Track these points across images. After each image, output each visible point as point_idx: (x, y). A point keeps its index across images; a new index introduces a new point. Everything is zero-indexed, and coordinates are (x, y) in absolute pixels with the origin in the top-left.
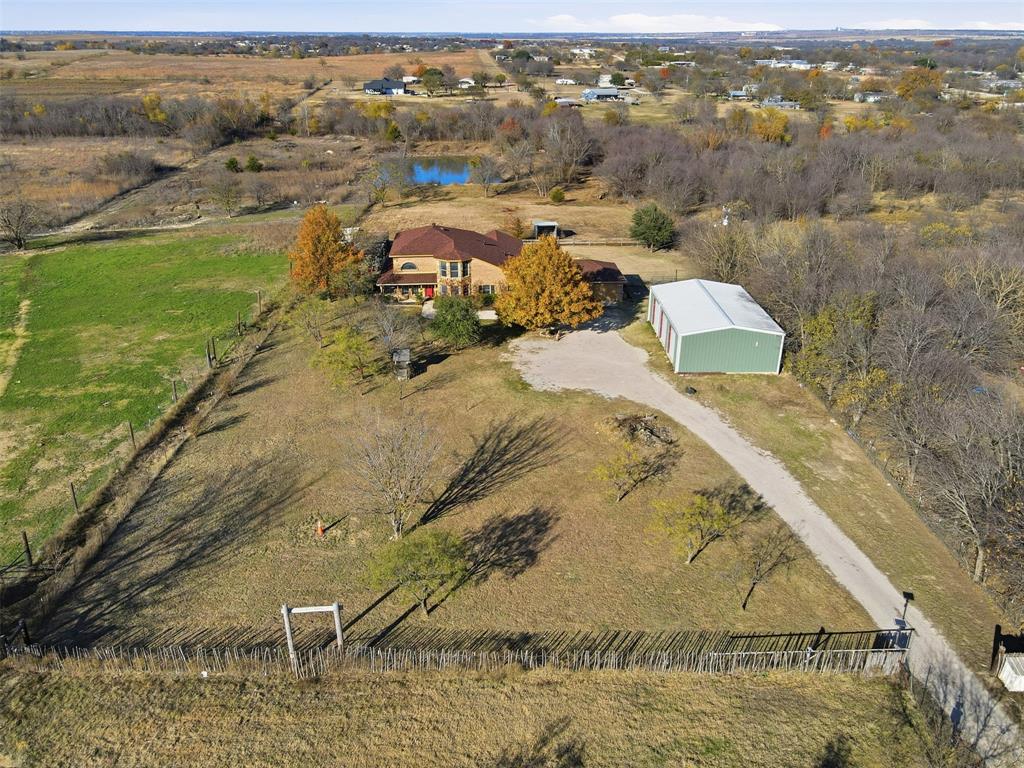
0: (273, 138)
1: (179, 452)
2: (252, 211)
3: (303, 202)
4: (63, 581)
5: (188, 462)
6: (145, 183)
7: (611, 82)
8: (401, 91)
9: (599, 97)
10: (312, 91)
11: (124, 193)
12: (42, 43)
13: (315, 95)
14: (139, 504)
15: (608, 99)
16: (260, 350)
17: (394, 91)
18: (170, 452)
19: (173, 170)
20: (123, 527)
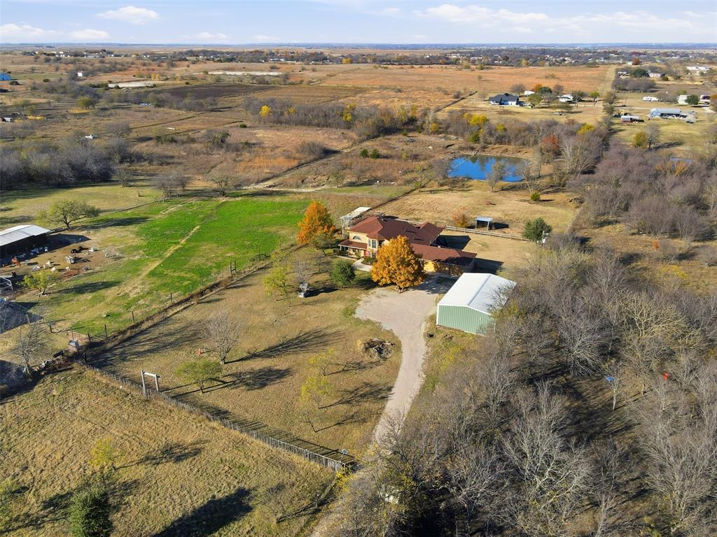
0: (405, 135)
1: (185, 308)
2: (352, 184)
3: (383, 181)
4: (109, 345)
5: (185, 313)
6: (316, 160)
7: (686, 101)
8: (514, 103)
9: (662, 115)
10: (456, 100)
11: (300, 166)
12: (340, 55)
13: (458, 103)
14: (154, 325)
15: (670, 117)
16: (259, 269)
17: (510, 103)
18: (182, 307)
19: (335, 152)
20: (142, 332)
